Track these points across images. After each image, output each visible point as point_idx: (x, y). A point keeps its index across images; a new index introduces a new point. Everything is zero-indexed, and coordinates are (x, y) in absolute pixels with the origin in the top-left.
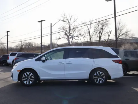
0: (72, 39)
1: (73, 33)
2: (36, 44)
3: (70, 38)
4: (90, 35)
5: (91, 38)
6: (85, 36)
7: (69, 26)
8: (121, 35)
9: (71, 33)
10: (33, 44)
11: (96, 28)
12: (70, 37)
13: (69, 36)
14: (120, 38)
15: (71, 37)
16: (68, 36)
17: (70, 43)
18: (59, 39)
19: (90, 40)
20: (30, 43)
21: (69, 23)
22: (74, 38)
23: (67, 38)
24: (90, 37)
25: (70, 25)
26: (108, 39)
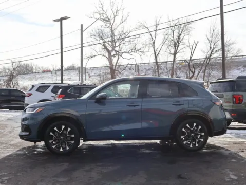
0: (117, 57)
1: (120, 45)
2: (39, 68)
3: (114, 56)
4: (155, 49)
5: (156, 57)
6: (143, 52)
7: (110, 31)
8: (216, 51)
9: (115, 47)
10: (34, 67)
11: (167, 37)
12: (113, 53)
13: (112, 51)
14: (214, 56)
15: (117, 54)
16: (109, 52)
17: (113, 65)
18: (92, 57)
19: (154, 61)
20: (27, 66)
21: (112, 26)
22: (121, 56)
23: (107, 57)
24: (155, 54)
25: (113, 29)
26: (191, 58)
